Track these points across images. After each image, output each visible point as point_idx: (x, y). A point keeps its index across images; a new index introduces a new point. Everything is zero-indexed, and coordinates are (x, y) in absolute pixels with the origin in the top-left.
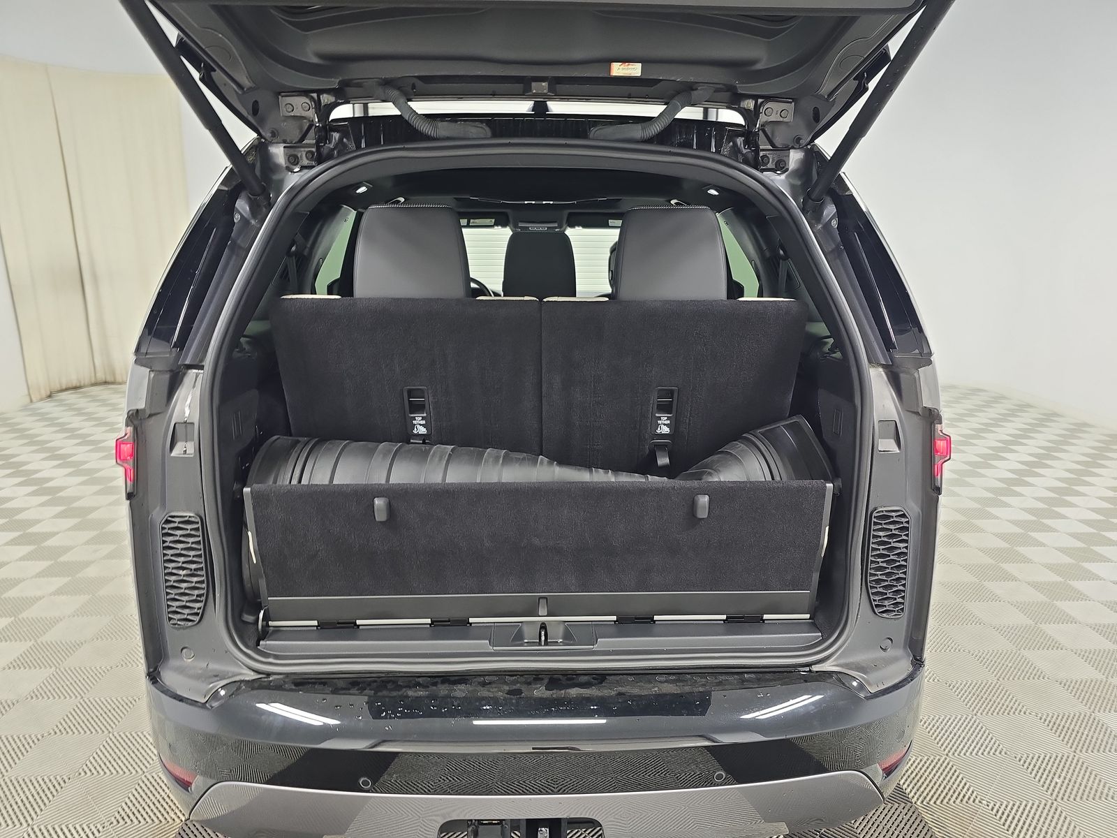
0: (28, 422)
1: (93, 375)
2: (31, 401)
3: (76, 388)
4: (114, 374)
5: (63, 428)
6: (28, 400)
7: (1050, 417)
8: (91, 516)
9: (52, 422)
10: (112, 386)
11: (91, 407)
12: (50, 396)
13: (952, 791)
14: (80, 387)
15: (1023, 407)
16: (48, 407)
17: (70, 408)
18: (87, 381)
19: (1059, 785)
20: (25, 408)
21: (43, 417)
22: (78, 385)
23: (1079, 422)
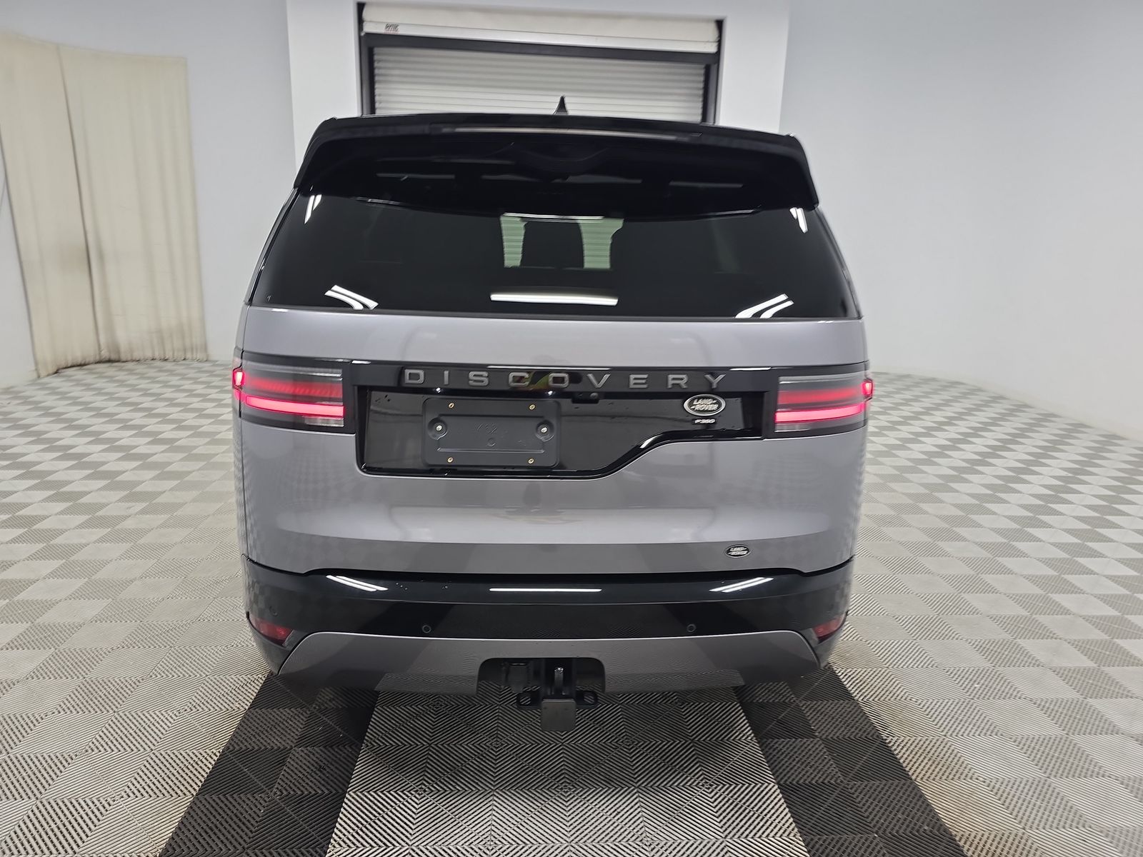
0: (39, 395)
1: (98, 352)
2: (39, 377)
3: (81, 365)
4: (118, 352)
5: (75, 402)
6: (35, 375)
7: (1021, 407)
8: (119, 478)
9: (63, 396)
10: (116, 364)
11: (100, 383)
12: (56, 373)
13: (888, 692)
14: (85, 365)
15: (997, 399)
16: (56, 382)
17: (78, 383)
18: (92, 359)
19: (977, 689)
20: (33, 383)
21: (53, 391)
22: (83, 363)
23: (1046, 412)
